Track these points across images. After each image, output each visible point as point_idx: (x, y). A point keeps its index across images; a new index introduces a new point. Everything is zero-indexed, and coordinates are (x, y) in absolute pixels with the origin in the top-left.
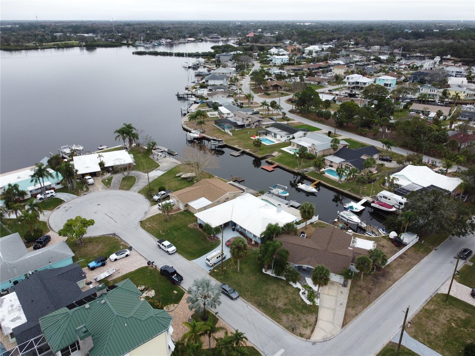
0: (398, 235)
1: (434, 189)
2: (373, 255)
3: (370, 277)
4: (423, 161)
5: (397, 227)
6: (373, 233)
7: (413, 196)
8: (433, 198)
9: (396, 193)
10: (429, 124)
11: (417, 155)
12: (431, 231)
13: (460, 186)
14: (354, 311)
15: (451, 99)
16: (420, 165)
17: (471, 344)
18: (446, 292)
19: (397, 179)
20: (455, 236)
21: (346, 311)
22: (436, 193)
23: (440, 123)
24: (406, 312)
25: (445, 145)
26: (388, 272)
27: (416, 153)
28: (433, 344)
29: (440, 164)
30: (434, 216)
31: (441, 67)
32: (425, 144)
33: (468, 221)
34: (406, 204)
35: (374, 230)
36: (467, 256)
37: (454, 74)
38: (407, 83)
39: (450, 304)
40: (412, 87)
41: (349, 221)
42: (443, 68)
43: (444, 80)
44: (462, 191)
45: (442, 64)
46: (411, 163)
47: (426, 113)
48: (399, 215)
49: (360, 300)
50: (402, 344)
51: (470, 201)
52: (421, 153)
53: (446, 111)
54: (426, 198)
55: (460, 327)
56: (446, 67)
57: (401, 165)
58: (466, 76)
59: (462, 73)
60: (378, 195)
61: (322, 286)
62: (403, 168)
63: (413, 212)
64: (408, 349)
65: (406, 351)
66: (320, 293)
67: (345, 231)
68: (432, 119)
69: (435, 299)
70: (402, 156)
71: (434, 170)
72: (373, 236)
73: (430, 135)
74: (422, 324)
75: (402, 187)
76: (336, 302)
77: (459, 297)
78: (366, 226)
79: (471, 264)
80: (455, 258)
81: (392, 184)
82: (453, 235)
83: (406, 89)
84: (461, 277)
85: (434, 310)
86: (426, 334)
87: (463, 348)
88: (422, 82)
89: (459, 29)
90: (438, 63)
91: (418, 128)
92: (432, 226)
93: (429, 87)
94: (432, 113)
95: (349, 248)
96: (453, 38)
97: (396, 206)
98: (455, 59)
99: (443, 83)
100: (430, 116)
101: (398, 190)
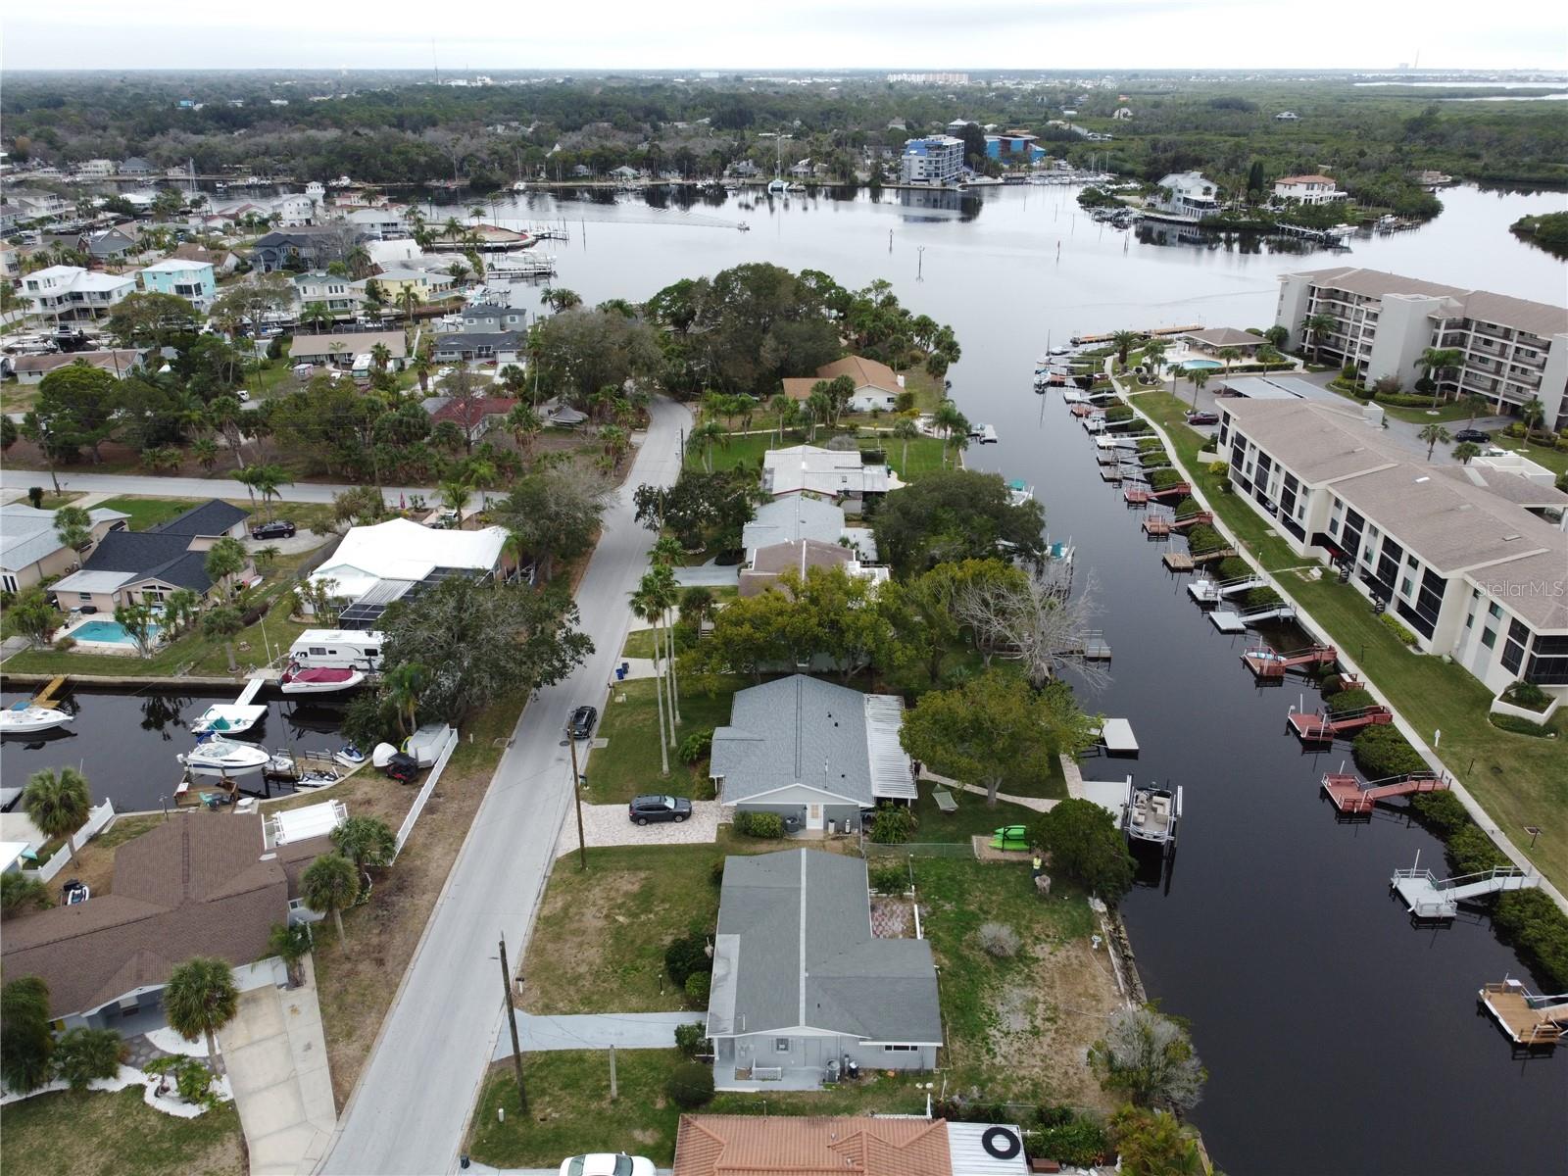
0: (399, 749)
1: (447, 576)
2: (348, 844)
3: (364, 914)
4: (388, 504)
5: (385, 727)
6: (322, 776)
7: (397, 617)
8: (452, 603)
9: (344, 625)
10: (365, 392)
11: (365, 493)
12: (482, 698)
13: (507, 548)
14: (356, 1045)
15: (397, 305)
16: (383, 521)
17: (674, 942)
18: (576, 845)
19: (333, 581)
20: (545, 686)
21: (330, 1059)
22: (455, 587)
23: (393, 381)
24: (499, 955)
25: (429, 444)
26: (411, 872)
27: (358, 489)
28: (595, 997)
29: (433, 499)
30: (475, 653)
31: (335, 214)
32: (375, 454)
33: (560, 634)
34: (386, 647)
35: (323, 766)
36: (589, 725)
37: (378, 231)
38: (252, 275)
39: (596, 869)
40: (270, 286)
41: (229, 773)
42: (342, 218)
43: (359, 253)
44: (517, 558)
45: (334, 204)
46: (355, 520)
47: (342, 360)
48: (377, 689)
49: (360, 999)
50: (522, 1049)
51: (546, 580)
52: (373, 482)
53: (394, 342)
54: (434, 611)
55: (636, 916)
56: (349, 212)
57: (329, 536)
58: (411, 236)
59: (399, 228)
60: (294, 650)
61: (220, 1027)
62: (338, 542)
63: (414, 666)
64: (541, 1053)
65: (540, 1060)
66: (220, 1056)
67: (226, 810)
68: (366, 374)
69: (557, 877)
70: (321, 507)
71: (426, 521)
72: (327, 784)
73: (377, 423)
74: (550, 963)
75: (356, 601)
76: (289, 1052)
77: (609, 842)
78: (290, 762)
79: (604, 743)
80: (562, 744)
81: (322, 603)
82: (538, 685)
83: (255, 294)
84: (595, 788)
85: (566, 909)
86: (569, 983)
87: (663, 964)
88: (297, 267)
89: (344, 96)
90: (321, 202)
91: (335, 409)
92: (480, 683)
93: (323, 281)
94: (360, 357)
95: (264, 858)
96: (337, 124)
97: (359, 665)
98: (366, 185)
99: (357, 264)
100: (356, 366)
101: (348, 614)
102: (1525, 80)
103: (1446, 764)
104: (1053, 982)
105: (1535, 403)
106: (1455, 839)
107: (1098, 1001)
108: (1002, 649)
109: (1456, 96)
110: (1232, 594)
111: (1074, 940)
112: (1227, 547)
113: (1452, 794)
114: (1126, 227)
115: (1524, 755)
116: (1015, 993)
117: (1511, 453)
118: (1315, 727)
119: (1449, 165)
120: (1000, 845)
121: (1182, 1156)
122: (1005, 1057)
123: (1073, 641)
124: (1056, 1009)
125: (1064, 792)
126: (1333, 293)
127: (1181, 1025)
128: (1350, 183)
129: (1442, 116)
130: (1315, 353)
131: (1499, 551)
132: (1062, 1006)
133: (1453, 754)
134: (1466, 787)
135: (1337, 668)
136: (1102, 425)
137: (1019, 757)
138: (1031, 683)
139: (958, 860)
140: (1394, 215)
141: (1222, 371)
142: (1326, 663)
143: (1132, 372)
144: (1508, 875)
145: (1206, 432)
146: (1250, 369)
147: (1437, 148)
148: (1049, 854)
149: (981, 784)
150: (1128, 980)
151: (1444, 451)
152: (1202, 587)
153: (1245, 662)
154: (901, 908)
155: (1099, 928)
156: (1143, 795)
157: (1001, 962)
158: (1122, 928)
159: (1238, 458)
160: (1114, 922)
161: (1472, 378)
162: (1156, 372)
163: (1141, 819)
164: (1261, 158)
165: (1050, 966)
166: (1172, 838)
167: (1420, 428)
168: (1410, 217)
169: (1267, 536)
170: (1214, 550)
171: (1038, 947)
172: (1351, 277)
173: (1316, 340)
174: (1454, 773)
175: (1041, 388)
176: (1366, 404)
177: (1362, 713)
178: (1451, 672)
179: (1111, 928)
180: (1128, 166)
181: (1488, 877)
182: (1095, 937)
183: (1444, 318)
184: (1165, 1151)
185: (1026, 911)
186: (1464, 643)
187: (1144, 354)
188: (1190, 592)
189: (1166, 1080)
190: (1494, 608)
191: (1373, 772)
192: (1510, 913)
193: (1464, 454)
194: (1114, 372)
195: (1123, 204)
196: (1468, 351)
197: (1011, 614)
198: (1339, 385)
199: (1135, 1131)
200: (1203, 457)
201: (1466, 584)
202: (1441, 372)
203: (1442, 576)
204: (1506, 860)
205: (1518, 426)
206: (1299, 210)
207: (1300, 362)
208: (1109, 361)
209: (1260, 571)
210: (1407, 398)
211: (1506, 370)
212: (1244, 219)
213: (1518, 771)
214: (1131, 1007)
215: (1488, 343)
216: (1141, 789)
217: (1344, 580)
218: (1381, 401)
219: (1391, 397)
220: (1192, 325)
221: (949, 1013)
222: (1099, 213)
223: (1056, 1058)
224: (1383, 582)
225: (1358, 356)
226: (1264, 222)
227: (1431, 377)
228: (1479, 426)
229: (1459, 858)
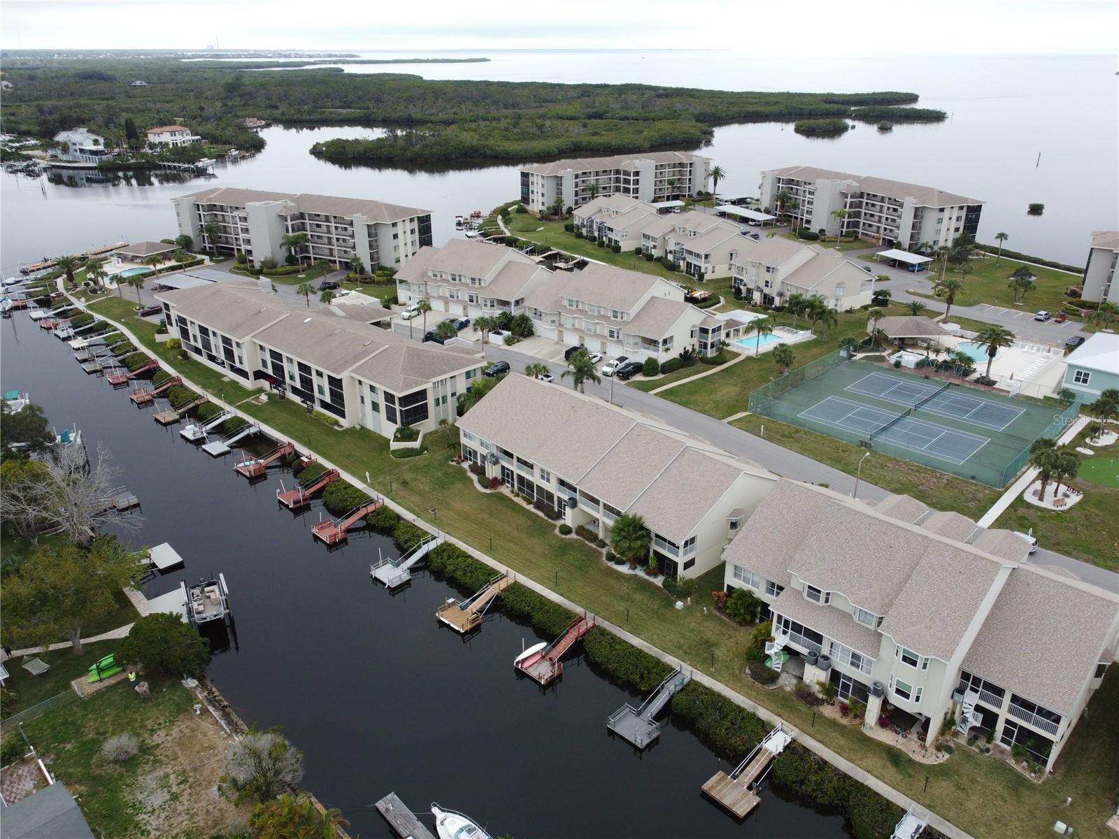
102: (289, 56)
103: (378, 491)
104: (176, 754)
105: (356, 259)
106: (397, 533)
107: (214, 748)
108: (46, 529)
109: (251, 68)
110: (213, 428)
111: (181, 716)
112: (199, 397)
113: (386, 507)
114: (38, 175)
115: (416, 469)
116: (148, 779)
117: (353, 292)
118: (296, 498)
119: (260, 113)
120: (98, 678)
121: (303, 816)
122: (157, 829)
123: (104, 501)
124: (184, 772)
125: (137, 614)
126: (212, 207)
127: (274, 731)
128: (199, 129)
129: (245, 81)
130: (215, 250)
131: (364, 353)
132: (188, 768)
133: (379, 483)
134: (392, 500)
135: (298, 455)
136: (71, 332)
137: (89, 605)
138: (80, 546)
139: (65, 707)
140: (236, 150)
141: (153, 274)
142: (290, 454)
143: (82, 287)
144: (429, 541)
145: (155, 320)
146: (173, 268)
147: (250, 102)
148: (140, 666)
149: (63, 640)
150: (230, 722)
151: (315, 298)
152: (190, 430)
153: (238, 472)
154: (26, 769)
155: (197, 698)
156: (197, 591)
157: (129, 762)
158: (214, 689)
159: (185, 333)
160: (206, 688)
161: (317, 250)
162: (101, 283)
163: (201, 608)
164: (131, 115)
165: (169, 745)
166: (227, 611)
167: (297, 287)
168: (247, 150)
169: (224, 382)
170: (190, 402)
171: (155, 737)
172: (220, 194)
173: (212, 241)
174: (384, 494)
175: (7, 314)
176: (258, 278)
177: (322, 479)
178: (363, 434)
179: (205, 693)
180: (23, 127)
181: (419, 547)
182: (196, 706)
183: (288, 214)
184: (291, 819)
185: (137, 716)
186: (364, 415)
187: (86, 272)
188: (183, 437)
189: (277, 773)
190: (372, 389)
191: (339, 512)
192: (436, 562)
193: (327, 298)
194: (68, 290)
195: (29, 158)
196: (309, 233)
197: (43, 499)
198: (238, 268)
199: (268, 819)
200: (159, 338)
201: (353, 378)
202: (298, 249)
203: (338, 377)
204: (426, 533)
205: (352, 275)
206: (170, 151)
207: (206, 258)
208: (60, 283)
209: (227, 407)
210: (283, 269)
211: (334, 241)
212: (132, 161)
213: (415, 480)
214: (238, 739)
215: (318, 226)
216: (193, 588)
217: (283, 397)
218: (267, 275)
219: (273, 271)
220: (119, 244)
221: (99, 825)
222: (11, 166)
223: (196, 806)
224: (306, 391)
225: (244, 247)
226: (148, 162)
227: (293, 253)
228: (331, 279)
229: (402, 543)
